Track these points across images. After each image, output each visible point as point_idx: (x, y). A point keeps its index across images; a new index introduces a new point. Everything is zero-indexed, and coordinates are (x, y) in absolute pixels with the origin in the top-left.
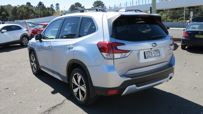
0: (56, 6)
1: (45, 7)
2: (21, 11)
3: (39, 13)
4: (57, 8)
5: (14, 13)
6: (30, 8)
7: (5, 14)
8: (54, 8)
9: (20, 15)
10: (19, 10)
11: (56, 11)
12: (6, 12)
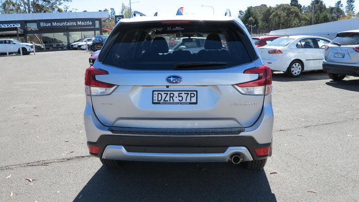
0: (347, 5)
1: (325, 7)
2: (277, 15)
3: (308, 18)
4: (349, 8)
5: (266, 18)
6: (292, 10)
7: (254, 20)
8: (342, 8)
9: (275, 22)
10: (274, 13)
11: (346, 14)
12: (254, 18)
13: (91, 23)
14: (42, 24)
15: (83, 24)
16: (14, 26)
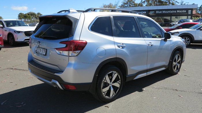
13: (185, 11)
14: (157, 12)
15: (180, 12)
16: (143, 13)
